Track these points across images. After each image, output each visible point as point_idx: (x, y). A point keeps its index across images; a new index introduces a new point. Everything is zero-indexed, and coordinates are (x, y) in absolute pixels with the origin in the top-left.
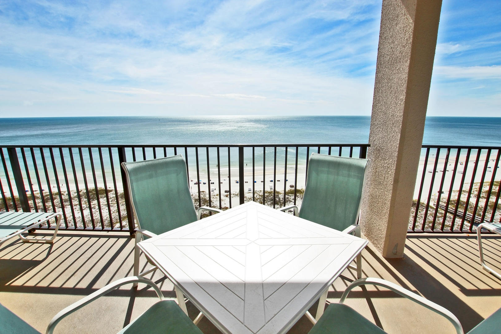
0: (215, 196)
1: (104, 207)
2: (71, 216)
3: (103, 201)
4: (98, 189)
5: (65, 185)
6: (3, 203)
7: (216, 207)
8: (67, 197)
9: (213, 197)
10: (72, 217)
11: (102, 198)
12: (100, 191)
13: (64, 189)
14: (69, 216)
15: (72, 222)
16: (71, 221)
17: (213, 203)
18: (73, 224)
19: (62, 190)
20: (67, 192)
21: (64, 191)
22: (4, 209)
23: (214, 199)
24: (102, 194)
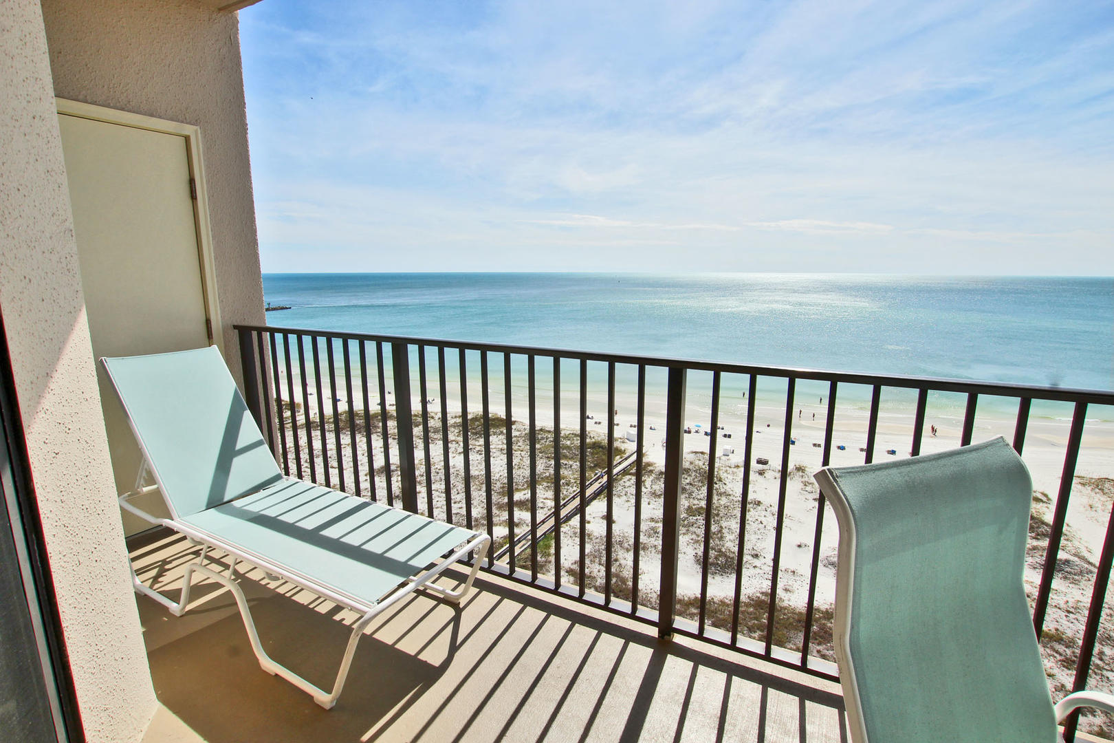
0: (730, 467)
1: (498, 453)
2: (441, 461)
3: (498, 441)
4: (490, 415)
5: (438, 400)
6: (348, 419)
7: (730, 495)
8: (439, 424)
9: (726, 471)
10: (442, 463)
11: (496, 436)
12: (494, 420)
13: (434, 408)
14: (439, 460)
15: (442, 473)
16: (439, 471)
17: (725, 484)
18: (443, 478)
19: (430, 408)
20: (440, 415)
21: (436, 411)
22: (347, 431)
23: (729, 476)
24: (497, 427)
